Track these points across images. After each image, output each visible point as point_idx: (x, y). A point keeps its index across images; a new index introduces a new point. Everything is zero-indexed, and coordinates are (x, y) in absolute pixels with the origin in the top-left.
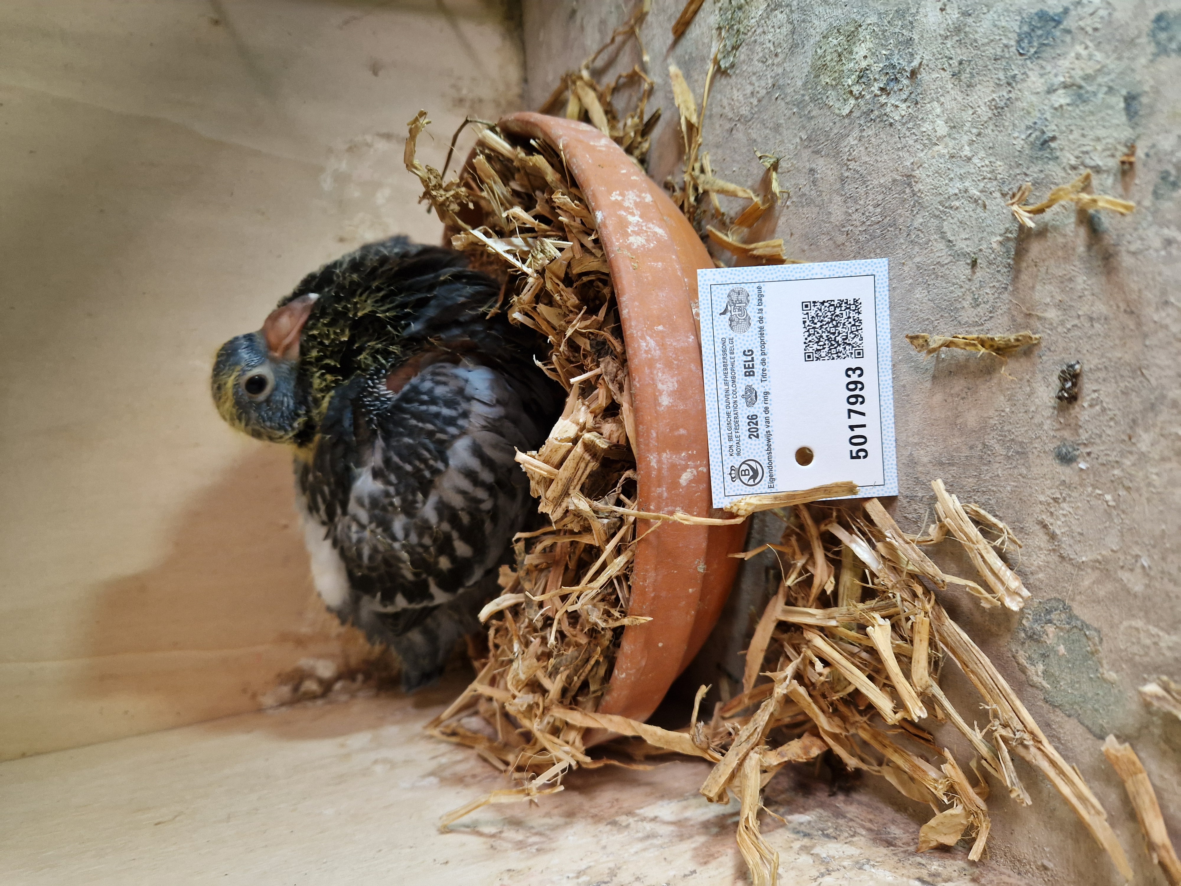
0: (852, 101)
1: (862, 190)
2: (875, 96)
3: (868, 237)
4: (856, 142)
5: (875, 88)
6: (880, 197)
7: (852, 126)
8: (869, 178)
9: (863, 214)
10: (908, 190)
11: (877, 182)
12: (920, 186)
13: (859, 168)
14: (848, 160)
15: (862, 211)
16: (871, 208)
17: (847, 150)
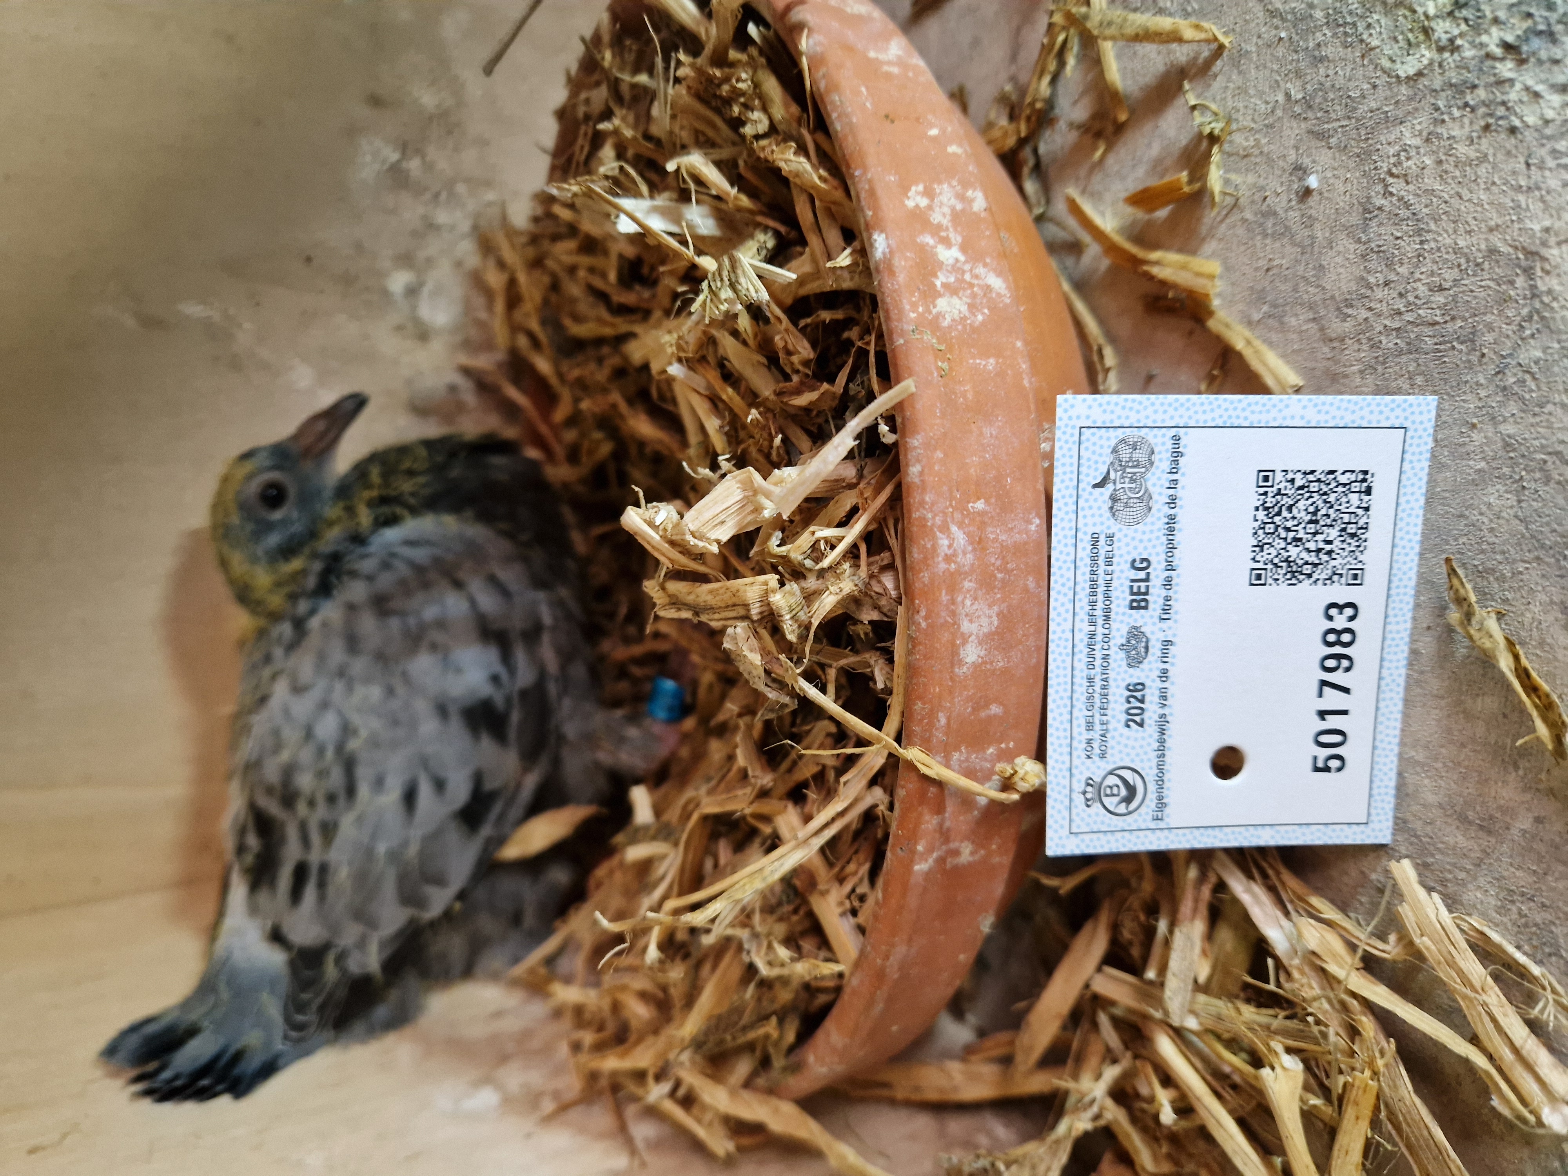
0: (1427, 54)
1: (1410, 247)
2: (1488, 56)
3: (1402, 345)
4: (1417, 141)
5: (1492, 39)
6: (1449, 275)
7: (1414, 104)
8: (1433, 226)
9: (1401, 295)
10: (1520, 282)
11: (1448, 241)
12: (1553, 283)
13: (1412, 199)
14: (1392, 175)
15: (1400, 288)
16: (1422, 290)
17: (1392, 151)
